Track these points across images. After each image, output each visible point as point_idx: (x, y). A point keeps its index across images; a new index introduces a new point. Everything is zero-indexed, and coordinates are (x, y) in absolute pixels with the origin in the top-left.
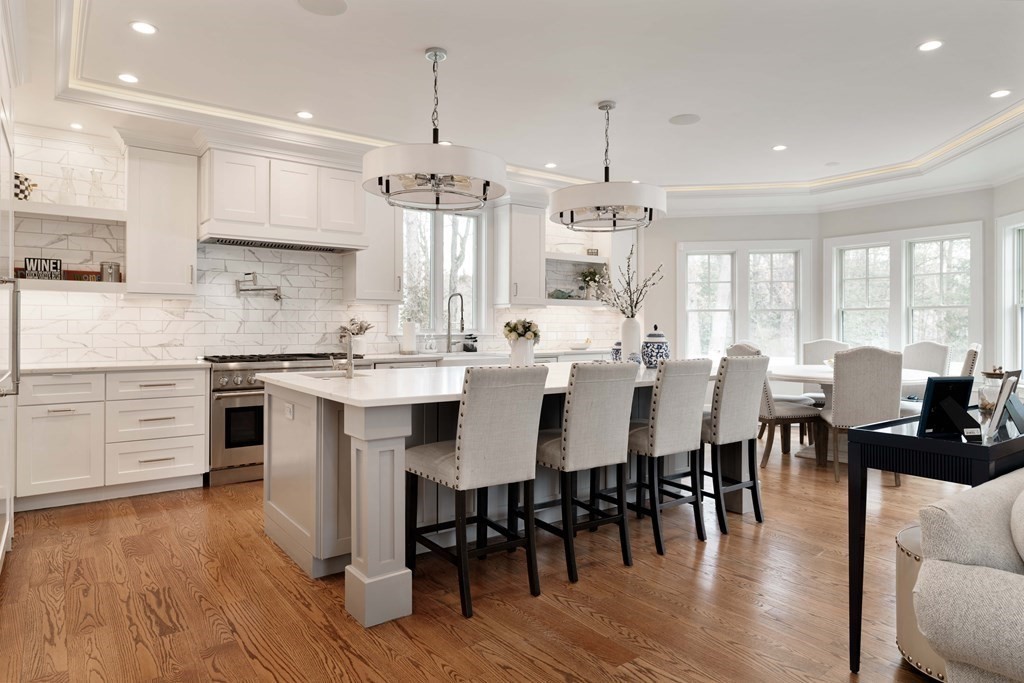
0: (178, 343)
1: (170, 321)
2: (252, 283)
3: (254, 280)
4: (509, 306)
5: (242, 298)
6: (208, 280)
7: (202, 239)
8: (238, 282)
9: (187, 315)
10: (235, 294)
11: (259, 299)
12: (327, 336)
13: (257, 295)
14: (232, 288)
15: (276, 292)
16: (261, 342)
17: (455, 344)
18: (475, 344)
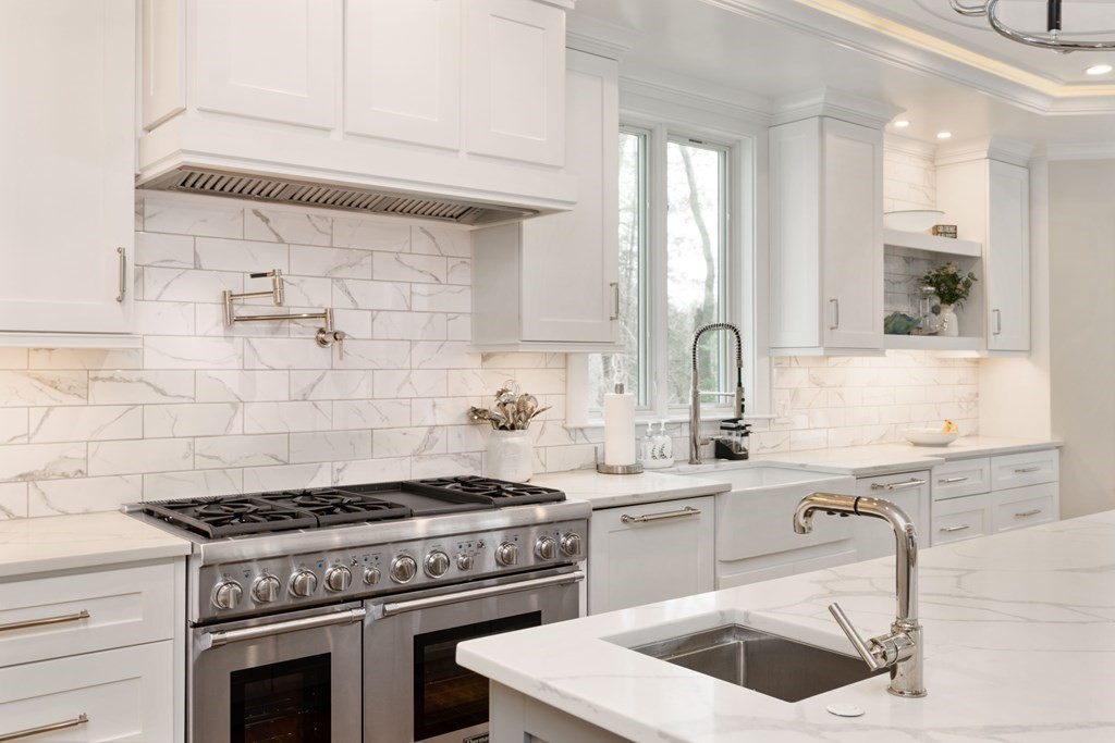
0: (71, 469)
1: (50, 408)
2: (270, 300)
3: (277, 293)
4: (820, 352)
5: (238, 341)
6: (152, 291)
7: (149, 175)
8: (229, 298)
9: (96, 387)
10: (220, 330)
11: (281, 342)
12: (438, 433)
13: (274, 332)
14: (213, 314)
15: (321, 324)
16: (285, 459)
17: (705, 443)
18: (745, 442)
